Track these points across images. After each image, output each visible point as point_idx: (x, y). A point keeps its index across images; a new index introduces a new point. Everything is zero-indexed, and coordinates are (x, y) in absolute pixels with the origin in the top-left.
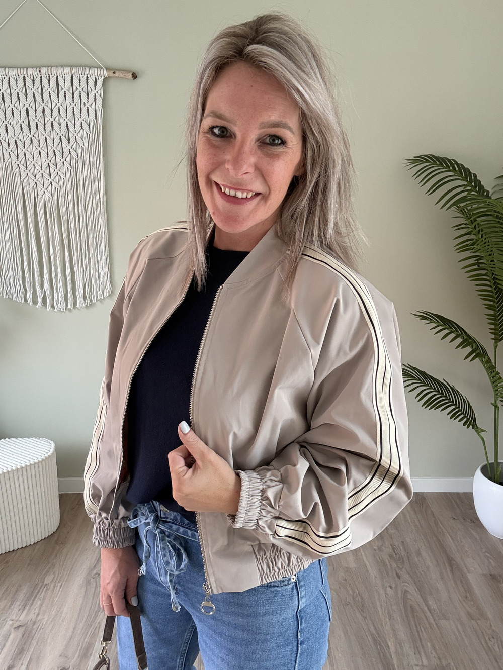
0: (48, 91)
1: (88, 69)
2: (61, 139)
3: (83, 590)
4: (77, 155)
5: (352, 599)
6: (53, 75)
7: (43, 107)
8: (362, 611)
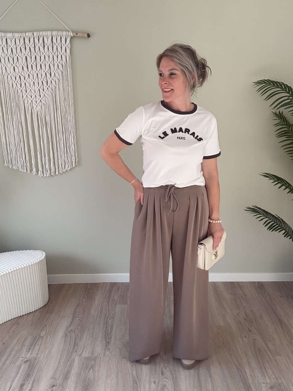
0: (38, 46)
1: (61, 32)
2: (46, 74)
3: (63, 340)
4: (56, 84)
5: (223, 345)
6: (41, 36)
7: (36, 55)
8: (229, 351)
